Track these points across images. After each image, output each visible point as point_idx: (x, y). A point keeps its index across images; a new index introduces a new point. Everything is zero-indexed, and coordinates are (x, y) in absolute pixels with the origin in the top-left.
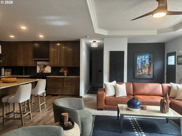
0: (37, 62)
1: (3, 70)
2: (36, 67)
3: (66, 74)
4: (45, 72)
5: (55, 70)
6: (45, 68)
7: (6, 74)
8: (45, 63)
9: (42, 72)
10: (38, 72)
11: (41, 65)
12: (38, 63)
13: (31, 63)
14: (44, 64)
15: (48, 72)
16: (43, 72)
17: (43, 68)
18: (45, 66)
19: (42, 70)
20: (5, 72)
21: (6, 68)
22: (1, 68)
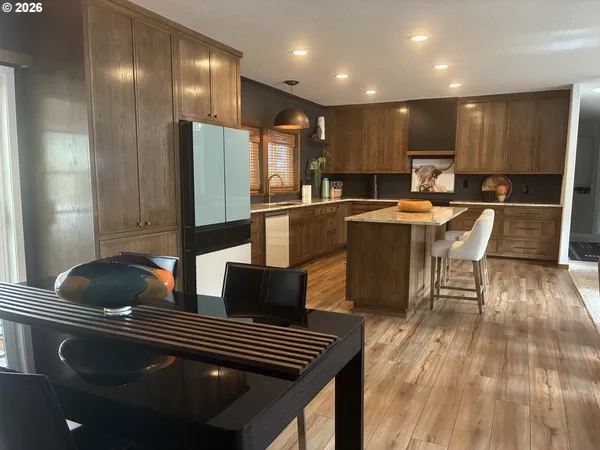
0: (414, 161)
1: (326, 183)
2: (411, 175)
3: (502, 198)
4: (436, 190)
5: (466, 185)
6: (436, 177)
7: (333, 193)
8: (437, 164)
9: (426, 189)
10: (414, 189)
11: (425, 169)
12: (417, 163)
13: (397, 169)
14: (433, 167)
15: (445, 191)
16: (431, 190)
17: (430, 179)
18: (437, 173)
19: (426, 183)
20: (330, 189)
21: (333, 178)
22: (322, 179)
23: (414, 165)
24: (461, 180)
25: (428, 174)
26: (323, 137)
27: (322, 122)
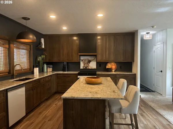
0: (81, 57)
1: (45, 66)
2: (80, 62)
3: (114, 70)
4: (90, 68)
5: (100, 66)
6: (89, 63)
7: (48, 70)
8: (89, 58)
9: (86, 68)
10: (81, 67)
11: (85, 60)
12: (82, 58)
13: (75, 60)
14: (88, 59)
15: (93, 68)
16: (88, 68)
17: (87, 64)
18: (89, 61)
19: (86, 65)
20: (47, 68)
21: (48, 64)
22: (43, 64)
23: (81, 58)
24: (99, 64)
25: (86, 62)
26: (43, 47)
27: (43, 40)
